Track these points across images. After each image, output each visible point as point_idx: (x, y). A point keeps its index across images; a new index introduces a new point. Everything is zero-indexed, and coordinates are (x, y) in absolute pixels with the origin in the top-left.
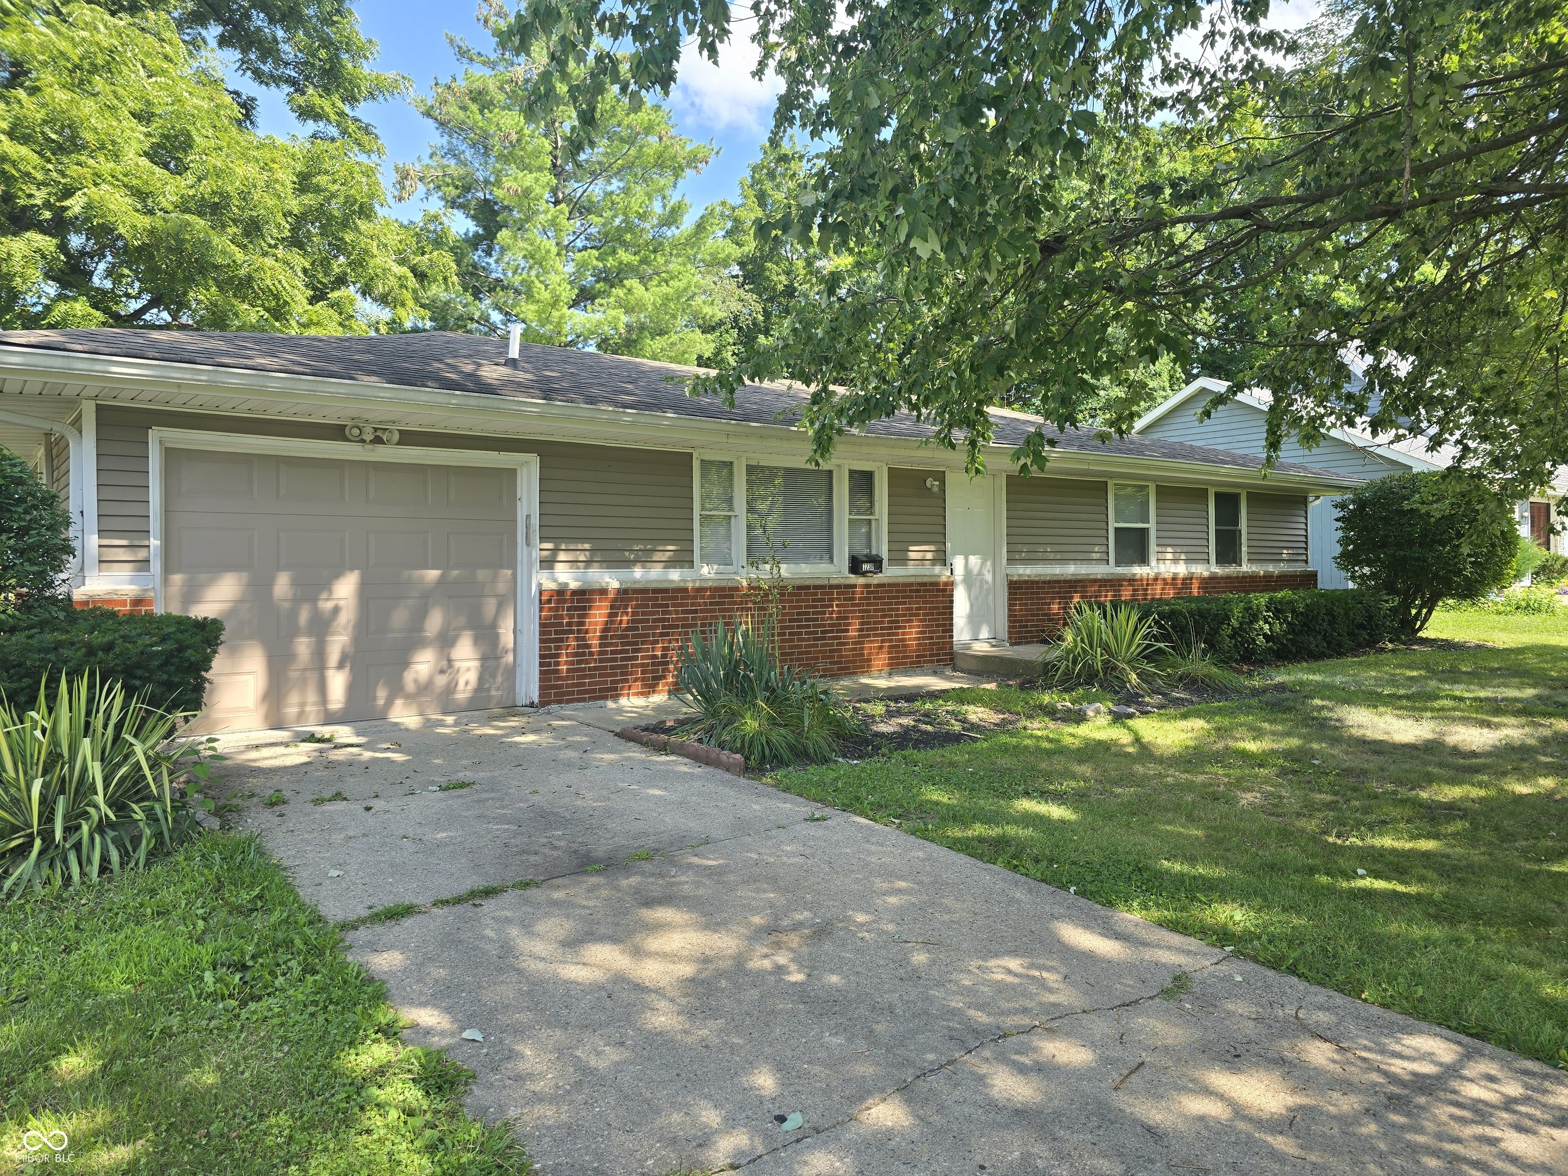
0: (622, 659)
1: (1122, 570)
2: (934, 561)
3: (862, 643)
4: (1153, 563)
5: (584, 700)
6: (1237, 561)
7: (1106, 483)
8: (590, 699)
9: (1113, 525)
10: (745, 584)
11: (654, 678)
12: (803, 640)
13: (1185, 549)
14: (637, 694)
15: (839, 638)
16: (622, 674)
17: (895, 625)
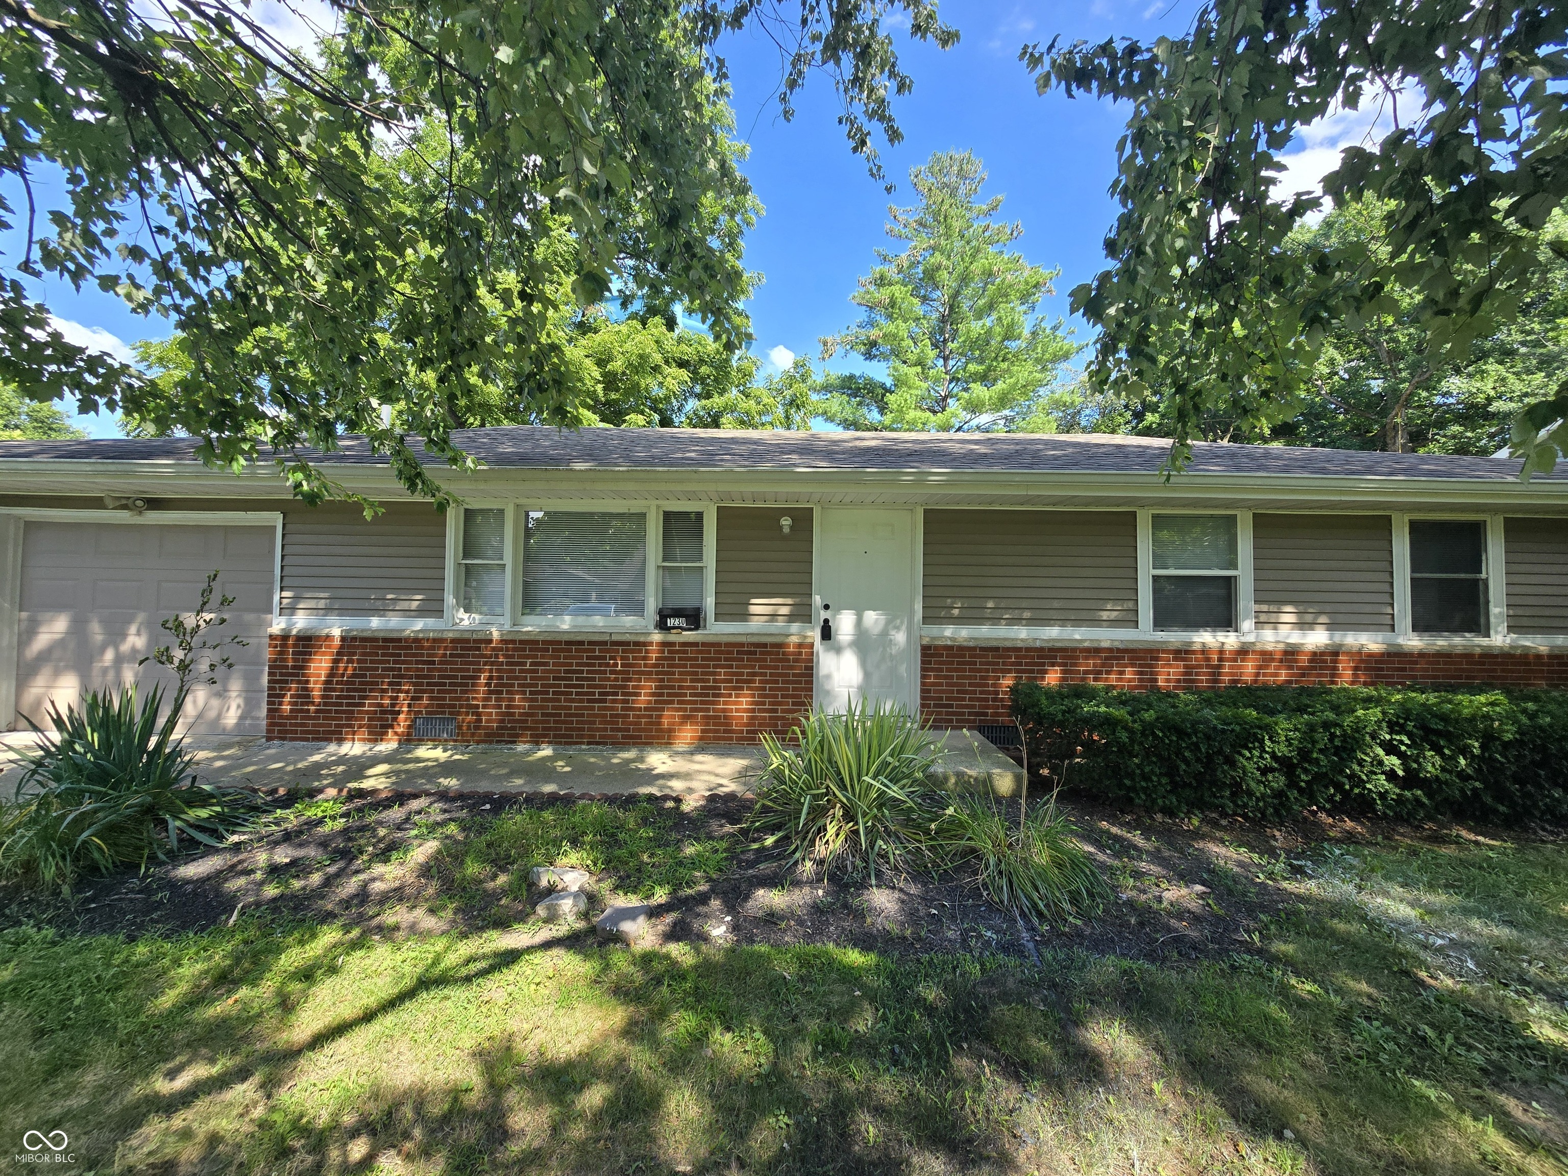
0: (348, 705)
1: (1174, 637)
2: (791, 618)
3: (663, 710)
4: (1247, 625)
5: (307, 740)
6: (1479, 624)
7: (1134, 514)
8: (314, 739)
9: (1146, 572)
10: (496, 635)
11: (382, 726)
12: (573, 701)
13: (1328, 608)
14: (363, 740)
15: (627, 701)
16: (348, 719)
17: (712, 693)
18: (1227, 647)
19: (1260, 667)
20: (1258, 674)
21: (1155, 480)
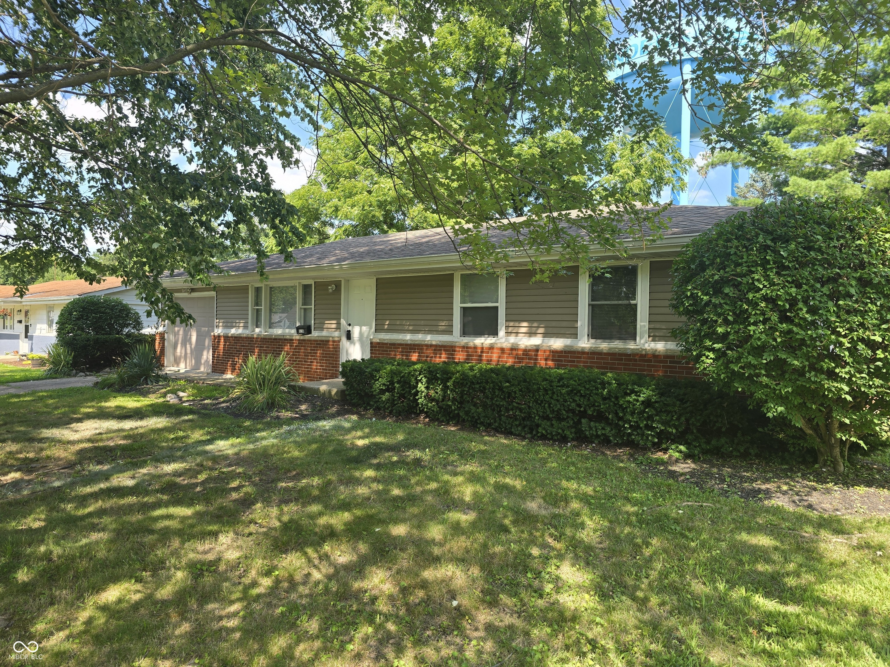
0: (227, 361)
2: (335, 329)
4: (502, 333)
7: (452, 275)
9: (457, 305)
13: (547, 324)
16: (227, 366)
18: (485, 346)
19: (499, 357)
20: (498, 361)
21: (454, 257)
